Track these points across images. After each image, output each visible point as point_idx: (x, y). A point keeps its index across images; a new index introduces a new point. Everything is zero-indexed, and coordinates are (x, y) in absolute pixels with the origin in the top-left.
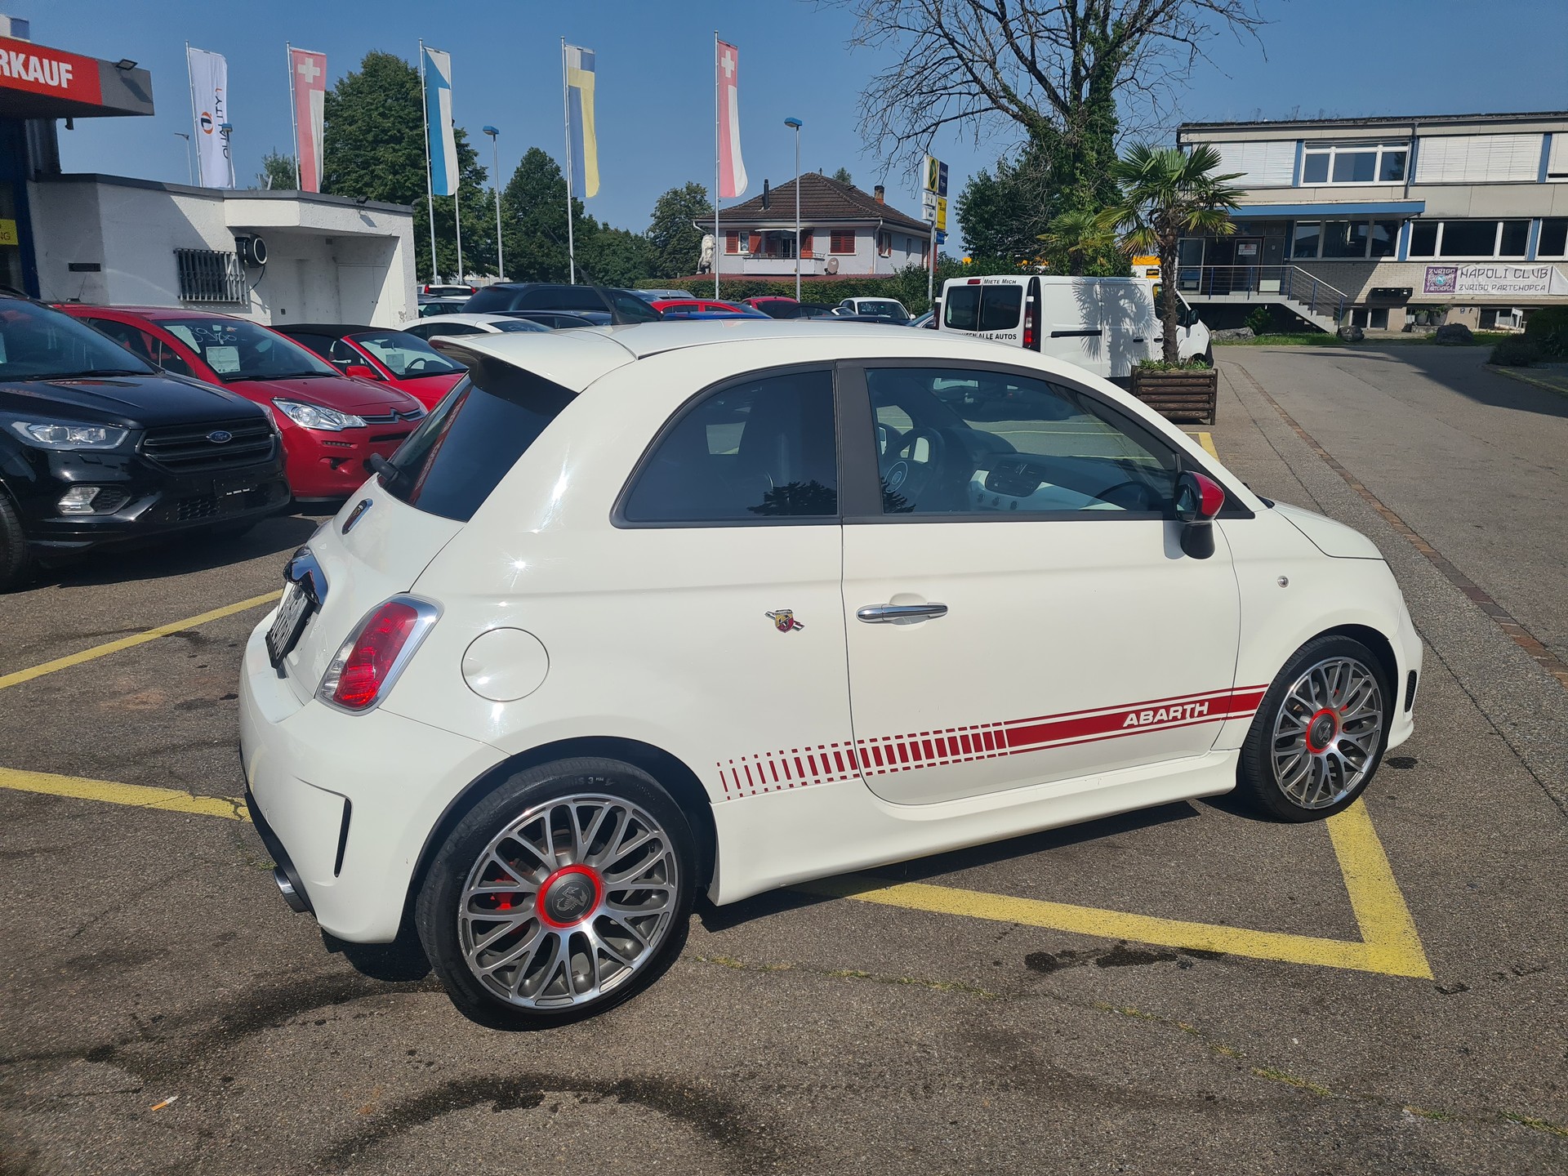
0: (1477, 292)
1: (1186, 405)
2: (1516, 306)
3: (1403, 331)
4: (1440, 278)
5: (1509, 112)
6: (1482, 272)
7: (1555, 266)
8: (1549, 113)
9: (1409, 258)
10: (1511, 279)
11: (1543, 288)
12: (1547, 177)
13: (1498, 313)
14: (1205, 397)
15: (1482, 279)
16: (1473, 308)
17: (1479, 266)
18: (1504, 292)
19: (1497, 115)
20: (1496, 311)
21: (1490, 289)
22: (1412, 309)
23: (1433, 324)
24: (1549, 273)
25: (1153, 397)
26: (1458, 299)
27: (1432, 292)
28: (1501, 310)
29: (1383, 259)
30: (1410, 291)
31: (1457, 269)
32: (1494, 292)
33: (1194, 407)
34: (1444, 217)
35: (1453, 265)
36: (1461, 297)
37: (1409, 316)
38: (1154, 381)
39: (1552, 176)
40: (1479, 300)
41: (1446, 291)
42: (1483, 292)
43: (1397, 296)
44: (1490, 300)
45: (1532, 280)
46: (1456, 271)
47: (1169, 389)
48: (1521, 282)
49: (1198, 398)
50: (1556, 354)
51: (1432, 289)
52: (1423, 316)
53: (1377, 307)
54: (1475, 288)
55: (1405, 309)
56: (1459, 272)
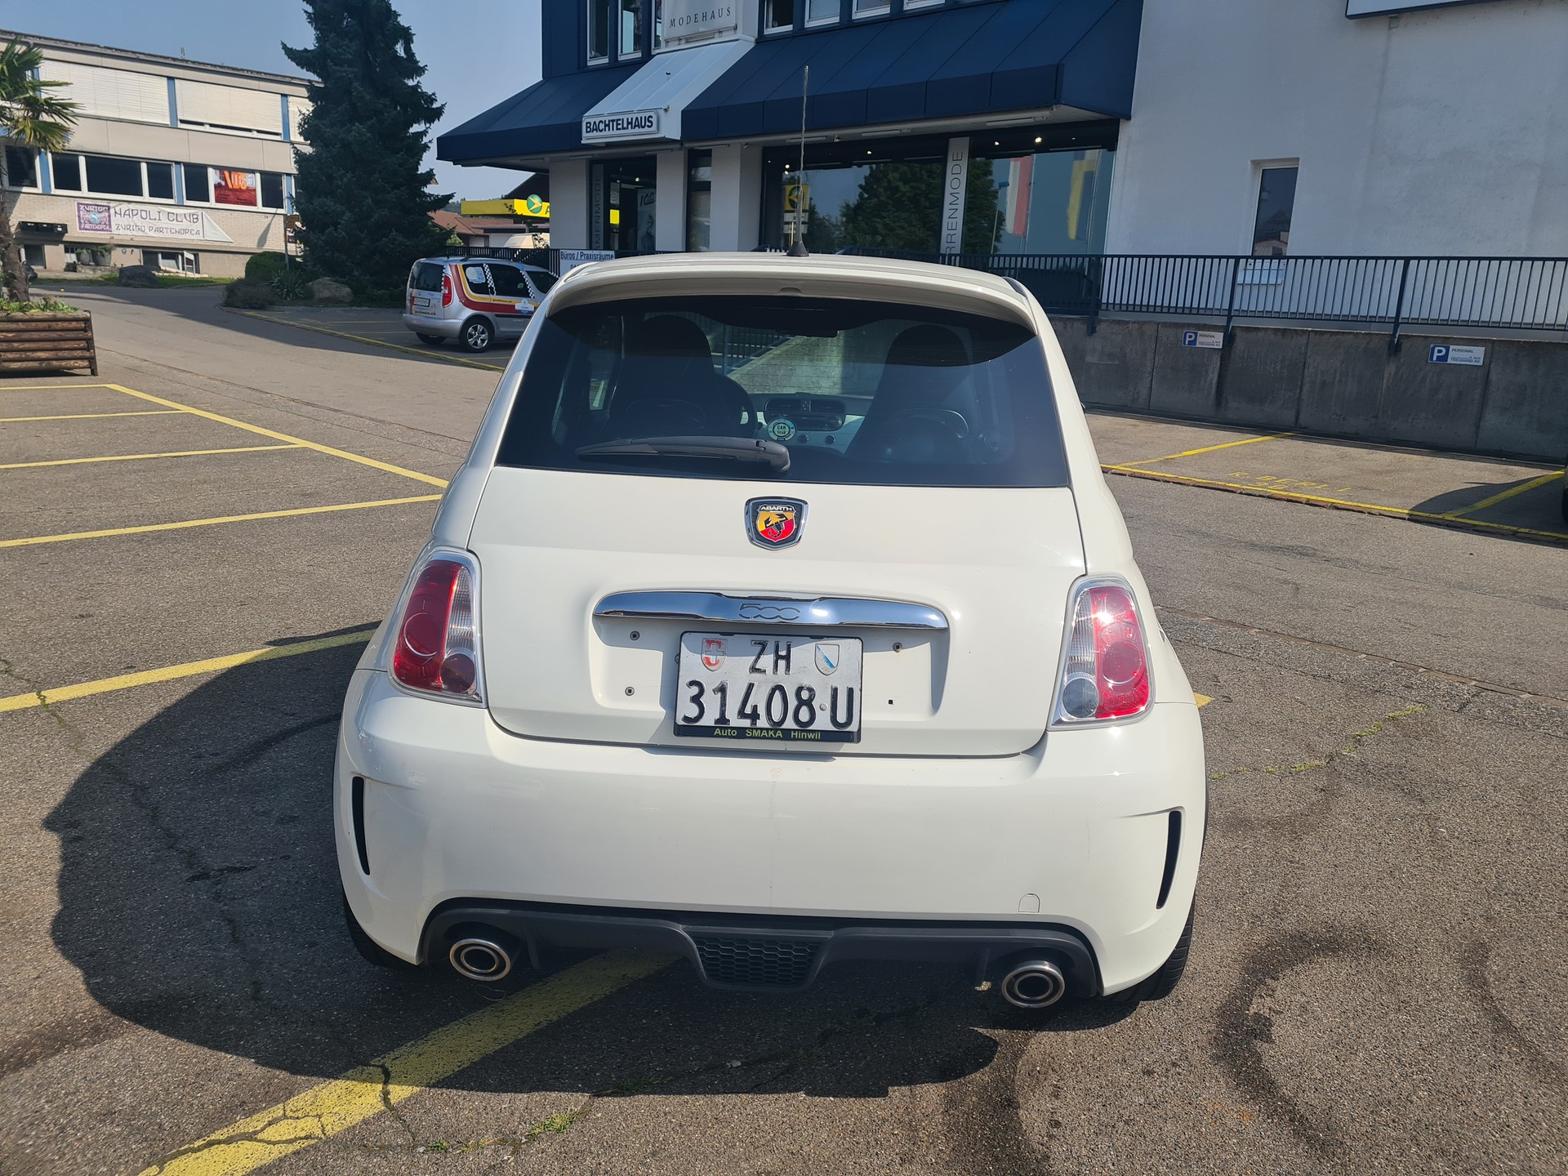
0: (135, 233)
1: (60, 354)
2: (188, 250)
3: (65, 270)
4: (93, 216)
5: (130, 49)
6: (135, 212)
7: (204, 211)
8: (167, 58)
9: (54, 191)
10: (165, 222)
11: (198, 233)
12: (179, 123)
13: (160, 256)
14: (83, 344)
15: (137, 220)
16: (135, 250)
17: (132, 206)
18: (161, 235)
19: (117, 50)
20: (157, 253)
21: (147, 230)
22: (71, 247)
23: (97, 264)
24: (200, 218)
25: (15, 345)
26: (117, 240)
27: (86, 229)
28: (162, 253)
29: (25, 189)
30: (64, 227)
31: (109, 208)
32: (152, 234)
33: (70, 356)
34: (85, 150)
35: (104, 203)
36: (120, 237)
37: (68, 255)
38: (13, 326)
39: (183, 121)
40: (139, 241)
41: (103, 230)
42: (141, 233)
43: (51, 233)
44: (151, 242)
45: (185, 224)
46: (109, 209)
47: (35, 335)
48: (176, 226)
49: (74, 344)
50: (285, 298)
51: (87, 226)
52: (85, 255)
53: (29, 243)
54: (131, 228)
55: (62, 247)
56: (112, 211)
